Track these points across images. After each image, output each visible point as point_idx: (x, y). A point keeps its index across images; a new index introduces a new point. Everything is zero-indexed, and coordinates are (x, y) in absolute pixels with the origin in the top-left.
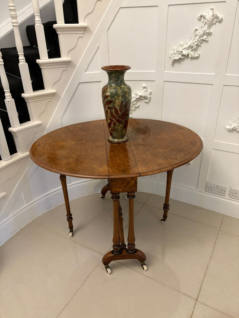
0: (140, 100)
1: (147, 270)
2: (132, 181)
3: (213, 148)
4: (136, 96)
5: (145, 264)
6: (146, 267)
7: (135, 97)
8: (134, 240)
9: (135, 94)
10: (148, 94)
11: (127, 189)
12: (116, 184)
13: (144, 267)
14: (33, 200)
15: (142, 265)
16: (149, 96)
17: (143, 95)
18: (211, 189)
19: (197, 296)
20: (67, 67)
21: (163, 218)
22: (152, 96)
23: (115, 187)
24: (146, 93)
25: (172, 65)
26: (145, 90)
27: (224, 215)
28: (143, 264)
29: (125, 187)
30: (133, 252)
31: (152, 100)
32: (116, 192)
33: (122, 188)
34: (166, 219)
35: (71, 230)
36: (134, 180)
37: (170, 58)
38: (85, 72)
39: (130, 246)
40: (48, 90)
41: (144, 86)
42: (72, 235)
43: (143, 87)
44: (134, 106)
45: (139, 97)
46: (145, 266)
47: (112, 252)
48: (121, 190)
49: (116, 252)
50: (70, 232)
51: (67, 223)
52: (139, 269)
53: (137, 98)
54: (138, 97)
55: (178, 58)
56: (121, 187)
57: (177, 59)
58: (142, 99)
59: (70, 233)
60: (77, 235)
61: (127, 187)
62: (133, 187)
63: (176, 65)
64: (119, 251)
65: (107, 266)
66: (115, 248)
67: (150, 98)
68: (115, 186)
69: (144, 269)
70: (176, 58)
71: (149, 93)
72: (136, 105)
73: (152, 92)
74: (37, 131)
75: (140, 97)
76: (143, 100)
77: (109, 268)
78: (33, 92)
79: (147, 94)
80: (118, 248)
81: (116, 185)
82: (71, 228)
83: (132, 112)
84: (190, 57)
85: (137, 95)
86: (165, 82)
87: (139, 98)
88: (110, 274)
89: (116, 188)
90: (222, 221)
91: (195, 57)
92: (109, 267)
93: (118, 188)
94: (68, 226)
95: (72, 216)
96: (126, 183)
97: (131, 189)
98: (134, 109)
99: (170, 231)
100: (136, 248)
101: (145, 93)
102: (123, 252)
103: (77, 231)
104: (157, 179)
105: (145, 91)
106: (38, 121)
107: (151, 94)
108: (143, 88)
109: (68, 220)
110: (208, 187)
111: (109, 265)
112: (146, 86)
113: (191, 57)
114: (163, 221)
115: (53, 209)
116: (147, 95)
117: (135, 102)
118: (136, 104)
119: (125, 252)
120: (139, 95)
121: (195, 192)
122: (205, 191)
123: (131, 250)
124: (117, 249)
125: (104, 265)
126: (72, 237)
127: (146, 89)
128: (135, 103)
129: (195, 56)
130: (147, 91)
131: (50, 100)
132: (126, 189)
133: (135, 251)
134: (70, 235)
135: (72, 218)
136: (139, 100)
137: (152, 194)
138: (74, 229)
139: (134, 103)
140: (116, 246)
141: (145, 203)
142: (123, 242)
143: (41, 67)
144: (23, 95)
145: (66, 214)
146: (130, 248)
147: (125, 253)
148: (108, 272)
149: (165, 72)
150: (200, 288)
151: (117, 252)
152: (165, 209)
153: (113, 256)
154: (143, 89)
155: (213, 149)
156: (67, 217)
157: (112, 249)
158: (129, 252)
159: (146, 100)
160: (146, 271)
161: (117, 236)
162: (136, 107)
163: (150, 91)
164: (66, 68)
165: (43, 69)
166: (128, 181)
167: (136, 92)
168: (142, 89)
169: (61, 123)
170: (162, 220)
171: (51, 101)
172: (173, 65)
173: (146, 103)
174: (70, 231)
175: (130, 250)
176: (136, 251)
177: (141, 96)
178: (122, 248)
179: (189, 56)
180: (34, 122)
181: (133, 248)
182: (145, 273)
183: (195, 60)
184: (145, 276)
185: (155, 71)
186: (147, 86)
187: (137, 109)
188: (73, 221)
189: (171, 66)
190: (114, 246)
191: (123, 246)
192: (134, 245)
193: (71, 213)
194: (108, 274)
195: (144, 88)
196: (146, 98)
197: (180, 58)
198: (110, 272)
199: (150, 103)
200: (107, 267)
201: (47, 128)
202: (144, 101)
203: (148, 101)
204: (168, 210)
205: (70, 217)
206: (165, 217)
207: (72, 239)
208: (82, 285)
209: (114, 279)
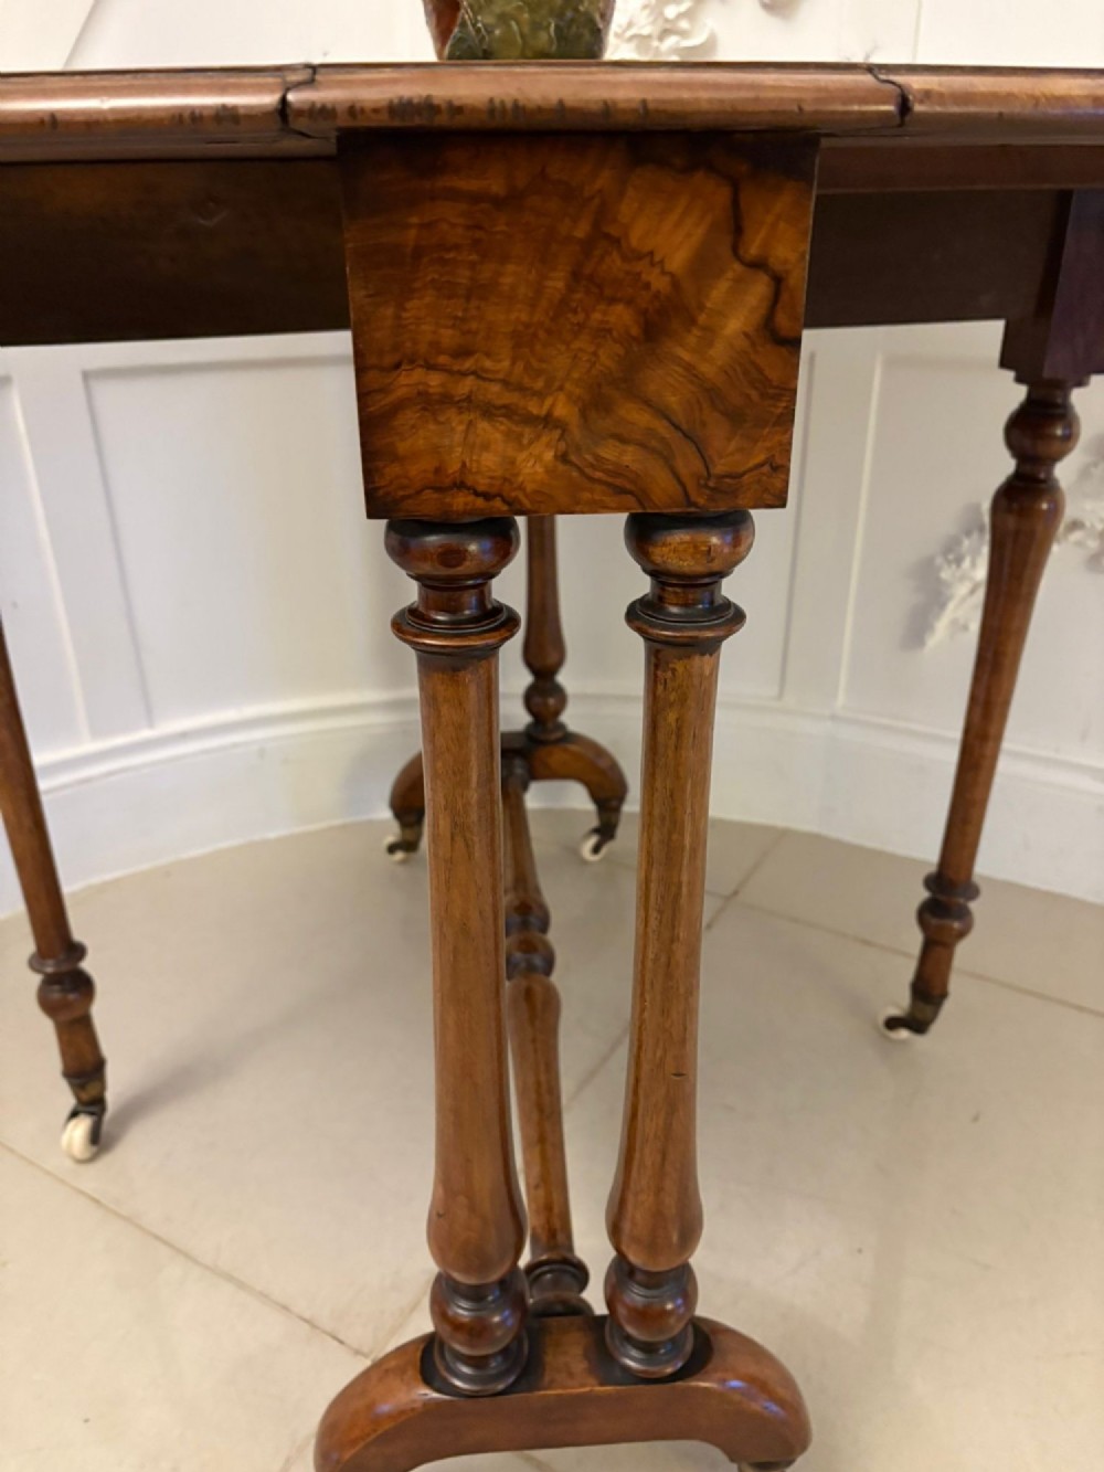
2: (719, 293)
8: (689, 1231)
11: (630, 457)
12: (448, 337)
21: (912, 1008)
23: (446, 400)
29: (595, 403)
30: (669, 1370)
32: (460, 502)
33: (548, 421)
34: (935, 1015)
35: (85, 1096)
36: (760, 266)
39: (636, 1296)
42: (95, 1137)
47: (427, 1358)
48: (535, 462)
49: (466, 1370)
50: (74, 1114)
51: (45, 1030)
56: (534, 408)
59: (73, 1122)
60: (137, 1148)
61: (637, 417)
62: (735, 418)
64: (505, 1352)
66: (457, 1326)
68: (431, 367)
80: (495, 1319)
81: (463, 352)
82: (85, 1071)
89: (457, 422)
93: (489, 411)
95: (86, 965)
96: (621, 316)
97: (689, 464)
99: (976, 1119)
100: (701, 1310)
102: (549, 1358)
103: (139, 1106)
109: (48, 1006)
114: (904, 1034)
119: (579, 1366)
123: (648, 1349)
124: (476, 1331)
126: (92, 1159)
132: (609, 452)
134: (70, 1145)
135: (83, 984)
137: (785, 831)
140: (476, 1295)
141: (736, 893)
142: (552, 1234)
145: (29, 946)
146: (638, 1309)
147: (572, 1375)
151: (477, 1362)
152: (934, 921)
153: (431, 1408)
157: (423, 1324)
158: (626, 1369)
161: (485, 1178)
166: (660, 283)
170: (893, 1023)
174: (80, 1101)
175: (628, 1339)
176: (705, 1344)
178: (546, 1312)
181: (676, 1327)
190: (444, 1293)
191: (556, 1284)
192: (682, 1281)
193: (78, 933)
204: (962, 934)
205: (65, 968)
206: (928, 993)
207: (94, 1178)
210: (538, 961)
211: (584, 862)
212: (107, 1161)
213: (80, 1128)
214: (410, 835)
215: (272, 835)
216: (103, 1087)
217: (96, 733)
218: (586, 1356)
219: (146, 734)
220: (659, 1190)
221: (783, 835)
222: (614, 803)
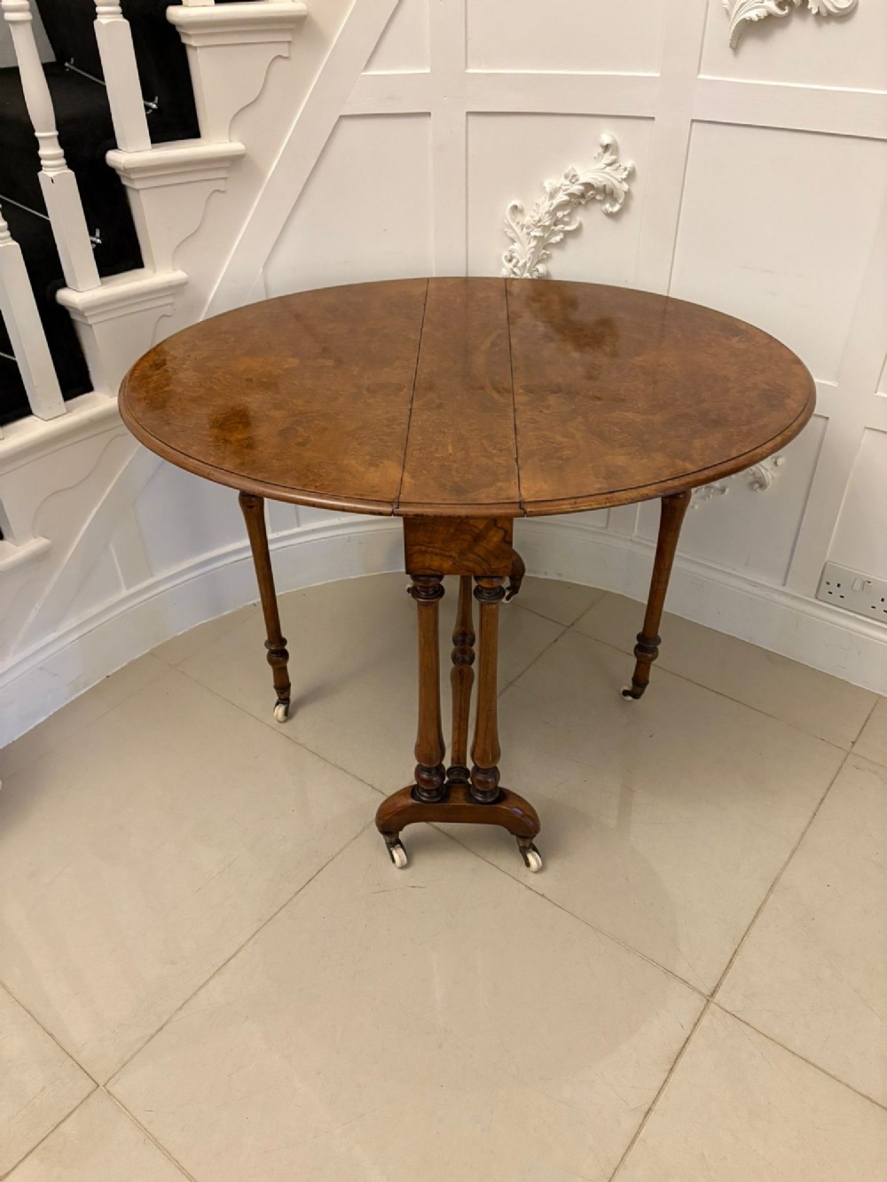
0: (587, 202)
1: (540, 870)
2: (491, 533)
3: (869, 426)
4: (568, 183)
5: (535, 849)
6: (537, 860)
7: (564, 188)
8: (496, 755)
9: (566, 177)
10: (619, 177)
11: (471, 564)
12: (427, 540)
13: (530, 857)
14: (152, 576)
15: (524, 852)
16: (625, 187)
17: (600, 179)
18: (841, 591)
19: (715, 985)
20: (289, 42)
21: (633, 688)
22: (637, 189)
23: (425, 552)
24: (612, 173)
25: (731, 47)
26: (608, 158)
27: (880, 696)
28: (527, 845)
29: (462, 553)
30: (490, 800)
31: (635, 204)
32: (429, 572)
33: (450, 557)
34: (642, 692)
35: (282, 697)
36: (501, 528)
37: (728, 13)
38: (367, 67)
39: (480, 777)
40: (213, 142)
41: (606, 139)
42: (286, 713)
43: (602, 146)
44: (560, 227)
45: (582, 188)
46: (534, 856)
47: (413, 791)
48: (447, 565)
49: (425, 794)
50: (277, 704)
51: (269, 671)
52: (511, 862)
53: (571, 195)
54: (577, 188)
55: (762, 13)
56: (447, 554)
57: (756, 19)
58: (593, 199)
59: (277, 707)
60: (302, 718)
61: (472, 556)
62: (497, 558)
63: (751, 47)
64: (437, 790)
65: (393, 840)
66: (422, 780)
67: (628, 194)
68: (422, 545)
69: (528, 864)
70: (753, 15)
71: (626, 173)
72: (566, 224)
73: (638, 172)
74: (167, 310)
75: (588, 192)
76: (600, 201)
77: (402, 847)
78: (153, 148)
79: (613, 178)
80: (435, 779)
81: (429, 543)
82: (283, 687)
83: (548, 252)
84: (814, 11)
85: (573, 178)
86: (694, 124)
87: (583, 196)
88: (403, 867)
89: (428, 557)
90: (866, 721)
91: (835, 11)
92: (398, 842)
93: (436, 554)
94: (272, 683)
95: (287, 647)
96: (468, 537)
97: (485, 566)
98: (558, 238)
99: (651, 736)
100: (501, 784)
101: (608, 174)
102: (453, 795)
103: (302, 701)
104: (629, 538)
105: (610, 165)
106: (175, 270)
107: (631, 176)
108: (601, 150)
109: (270, 661)
110: (828, 583)
111: (402, 835)
112: (615, 142)
113: (818, 13)
114: (630, 698)
115: (228, 615)
116: (616, 183)
117: (566, 213)
118: (566, 219)
119: (461, 798)
120: (583, 179)
121: (776, 597)
122: (816, 597)
123: (484, 793)
124: (428, 782)
125: (381, 836)
126: (285, 721)
127: (613, 157)
128: (564, 216)
129: (837, 8)
130: (618, 165)
131: (220, 185)
132: (465, 563)
133: (497, 795)
134: (277, 715)
135: (285, 655)
136: (583, 202)
137: (607, 592)
138: (295, 693)
139: (560, 214)
140: (429, 771)
141: (572, 625)
142: (459, 759)
143: (184, 40)
144: (113, 157)
145: (266, 638)
146: (479, 782)
147: (458, 799)
148: (394, 861)
149: (701, 76)
150: (729, 958)
151: (428, 791)
152: (640, 653)
153: (413, 806)
154: (599, 154)
155: (866, 428)
156: (267, 650)
157: (412, 781)
158: (477, 800)
159: (612, 206)
160: (536, 872)
161: (432, 735)
162: (567, 234)
163: (629, 164)
164: (286, 45)
165: (190, 46)
166: (476, 531)
167: (570, 168)
168: (596, 155)
169: (265, 285)
170: (626, 693)
171: (223, 192)
172: (736, 44)
173: (610, 215)
174: (280, 698)
175: (478, 791)
176: (503, 795)
177: (588, 186)
178: (453, 782)
179: (809, 7)
180: (155, 271)
181: (491, 787)
182: (532, 879)
183: (832, 29)
184: (529, 891)
185: (657, 75)
186: (617, 139)
187: (571, 243)
188: (289, 665)
189: (730, 51)
190: (419, 771)
191: (458, 774)
192: (495, 773)
193: (284, 634)
194: (395, 869)
195: (606, 148)
196: (608, 194)
197: (770, 16)
198: (402, 861)
199: (625, 218)
200: (394, 843)
201: (208, 303)
202: (603, 208)
203: (616, 208)
204: (653, 659)
205: (279, 648)
206: (639, 685)
207: (285, 728)
208: (297, 893)
209: (413, 887)
210: (467, 658)
212: (290, 722)
213: (280, 710)
215: (352, 577)
216: (289, 694)
218: (464, 795)
220: (485, 743)
221: (605, 594)
222: (518, 577)
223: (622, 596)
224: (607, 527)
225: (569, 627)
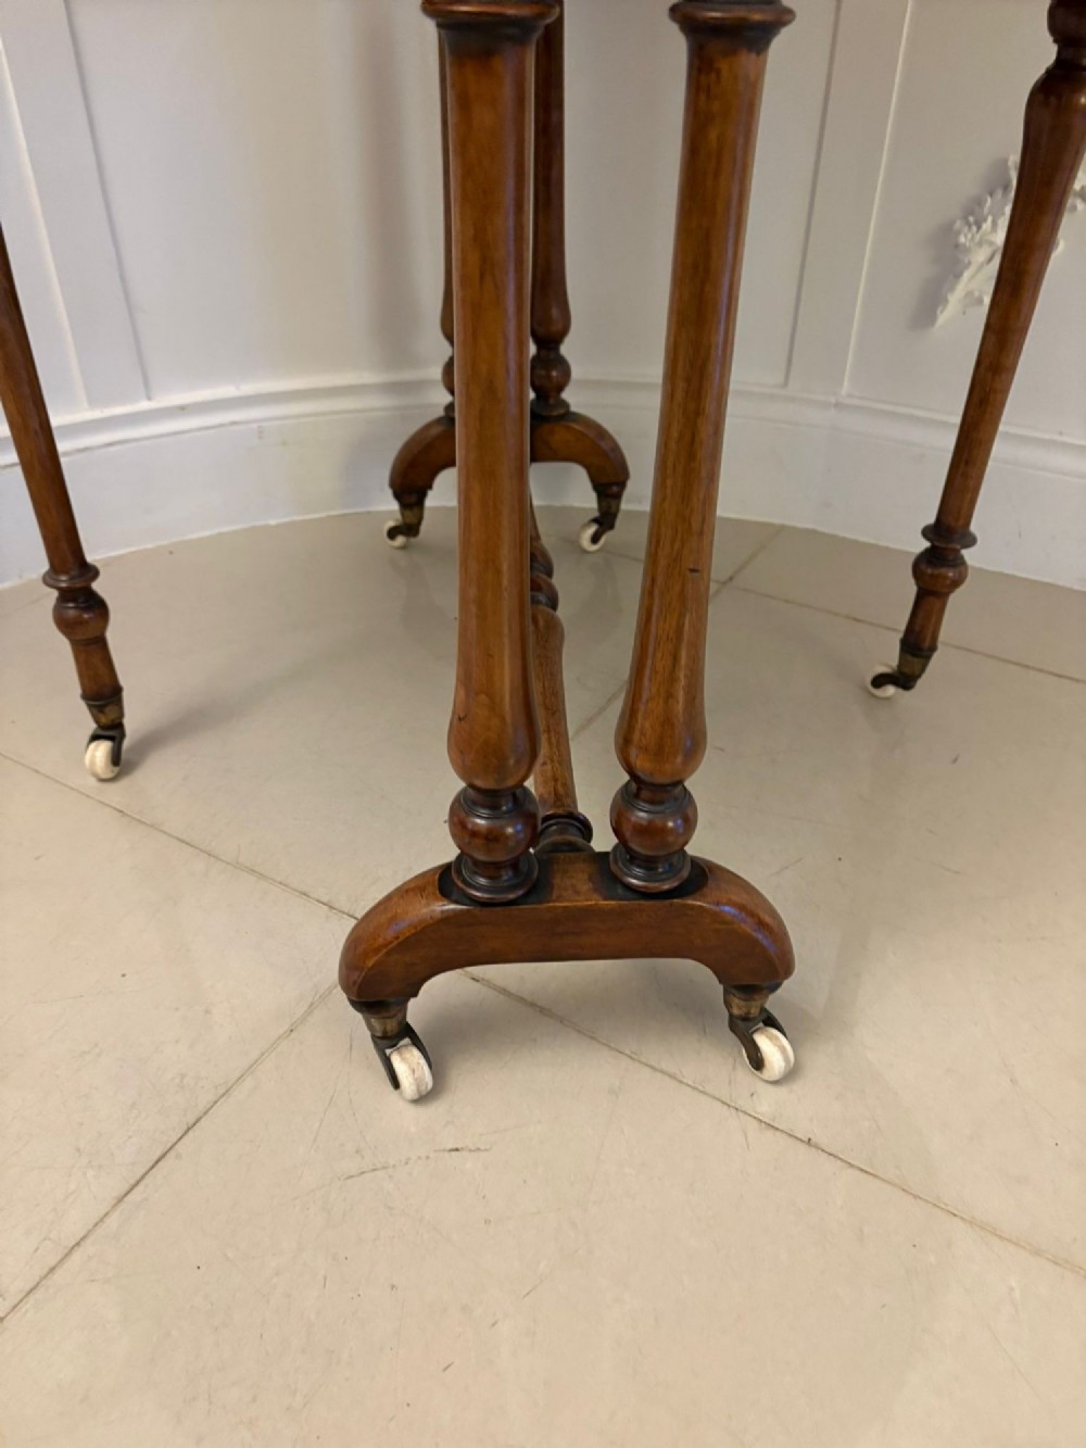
1: (791, 1075)
5: (771, 1022)
6: (783, 1050)
8: (694, 748)
13: (763, 1042)
15: (743, 1028)
28: (754, 1011)
30: (666, 887)
34: (923, 670)
35: (104, 720)
39: (641, 813)
42: (116, 758)
46: (771, 1038)
47: (445, 880)
49: (482, 881)
51: (61, 649)
52: (715, 1062)
59: (93, 745)
60: (154, 778)
64: (514, 865)
65: (392, 1025)
66: (474, 834)
69: (757, 1062)
77: (417, 1043)
80: (510, 830)
82: (103, 695)
88: (422, 1099)
92: (407, 1031)
94: (79, 691)
95: (99, 586)
99: (954, 762)
102: (557, 881)
103: (156, 740)
109: (64, 625)
111: (417, 1011)
114: (890, 690)
119: (585, 887)
123: (649, 864)
124: (492, 838)
125: (359, 1016)
126: (113, 779)
133: (685, 873)
134: (93, 763)
135: (98, 607)
137: (782, 528)
138: (135, 718)
140: (491, 803)
141: (731, 578)
142: (558, 798)
146: (644, 831)
147: (576, 891)
148: (396, 1083)
151: (492, 870)
152: (928, 572)
153: (447, 919)
156: (55, 594)
158: (629, 887)
160: (776, 1083)
170: (880, 681)
174: (101, 726)
175: (635, 864)
176: (702, 875)
181: (673, 847)
182: (768, 1101)
184: (770, 1133)
188: (112, 636)
190: (464, 807)
191: (561, 832)
192: (683, 803)
194: (401, 1103)
198: (418, 1082)
200: (393, 1034)
204: (956, 583)
205: (79, 584)
206: (918, 645)
207: (116, 793)
208: (120, 1200)
209: (457, 1150)
210: (543, 598)
211: (586, 552)
212: (124, 783)
213: (102, 749)
214: (411, 519)
215: (273, 522)
216: (121, 715)
217: (93, 402)
218: (590, 879)
219: (145, 405)
220: (670, 696)
221: (781, 530)
222: (615, 489)
223: (814, 532)
224: (786, 384)
225: (724, 583)
